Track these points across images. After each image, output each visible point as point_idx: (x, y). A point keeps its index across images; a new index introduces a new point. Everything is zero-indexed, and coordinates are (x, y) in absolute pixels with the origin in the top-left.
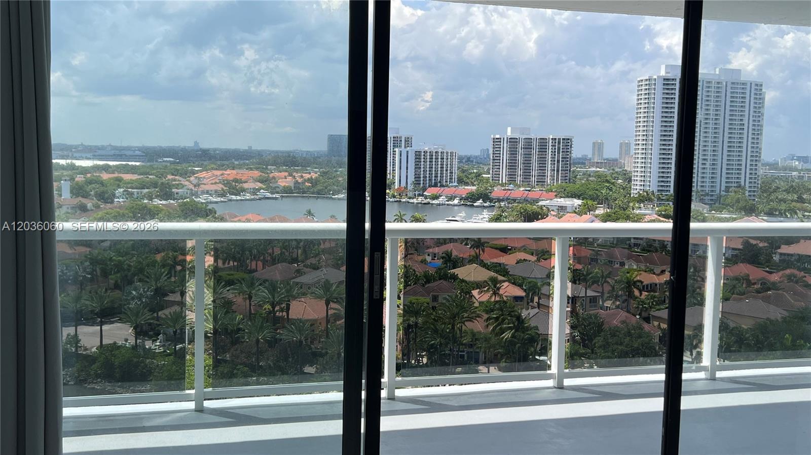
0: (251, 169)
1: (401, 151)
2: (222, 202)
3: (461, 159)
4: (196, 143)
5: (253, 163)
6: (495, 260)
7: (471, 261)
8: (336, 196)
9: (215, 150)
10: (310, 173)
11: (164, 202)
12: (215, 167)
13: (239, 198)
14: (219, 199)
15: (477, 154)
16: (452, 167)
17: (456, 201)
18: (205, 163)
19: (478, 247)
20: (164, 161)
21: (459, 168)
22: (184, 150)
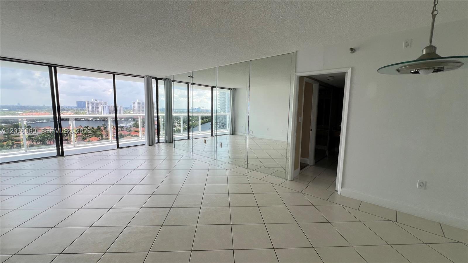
0: (45, 112)
1: (103, 106)
2: (33, 123)
3: (124, 108)
4: (19, 104)
5: (46, 110)
6: (135, 135)
7: (128, 135)
8: (81, 120)
9: (28, 106)
10: (70, 113)
11: (5, 125)
12: (29, 112)
13: (41, 122)
14: (32, 123)
15: (128, 107)
16: (121, 110)
17: (123, 120)
18: (24, 111)
19: (130, 131)
20: (3, 110)
21: (123, 111)
22: (13, 106)
